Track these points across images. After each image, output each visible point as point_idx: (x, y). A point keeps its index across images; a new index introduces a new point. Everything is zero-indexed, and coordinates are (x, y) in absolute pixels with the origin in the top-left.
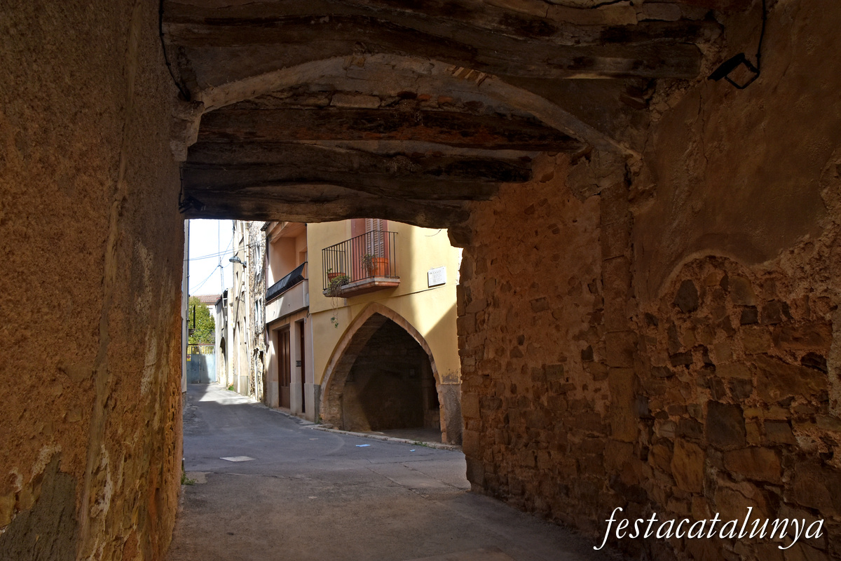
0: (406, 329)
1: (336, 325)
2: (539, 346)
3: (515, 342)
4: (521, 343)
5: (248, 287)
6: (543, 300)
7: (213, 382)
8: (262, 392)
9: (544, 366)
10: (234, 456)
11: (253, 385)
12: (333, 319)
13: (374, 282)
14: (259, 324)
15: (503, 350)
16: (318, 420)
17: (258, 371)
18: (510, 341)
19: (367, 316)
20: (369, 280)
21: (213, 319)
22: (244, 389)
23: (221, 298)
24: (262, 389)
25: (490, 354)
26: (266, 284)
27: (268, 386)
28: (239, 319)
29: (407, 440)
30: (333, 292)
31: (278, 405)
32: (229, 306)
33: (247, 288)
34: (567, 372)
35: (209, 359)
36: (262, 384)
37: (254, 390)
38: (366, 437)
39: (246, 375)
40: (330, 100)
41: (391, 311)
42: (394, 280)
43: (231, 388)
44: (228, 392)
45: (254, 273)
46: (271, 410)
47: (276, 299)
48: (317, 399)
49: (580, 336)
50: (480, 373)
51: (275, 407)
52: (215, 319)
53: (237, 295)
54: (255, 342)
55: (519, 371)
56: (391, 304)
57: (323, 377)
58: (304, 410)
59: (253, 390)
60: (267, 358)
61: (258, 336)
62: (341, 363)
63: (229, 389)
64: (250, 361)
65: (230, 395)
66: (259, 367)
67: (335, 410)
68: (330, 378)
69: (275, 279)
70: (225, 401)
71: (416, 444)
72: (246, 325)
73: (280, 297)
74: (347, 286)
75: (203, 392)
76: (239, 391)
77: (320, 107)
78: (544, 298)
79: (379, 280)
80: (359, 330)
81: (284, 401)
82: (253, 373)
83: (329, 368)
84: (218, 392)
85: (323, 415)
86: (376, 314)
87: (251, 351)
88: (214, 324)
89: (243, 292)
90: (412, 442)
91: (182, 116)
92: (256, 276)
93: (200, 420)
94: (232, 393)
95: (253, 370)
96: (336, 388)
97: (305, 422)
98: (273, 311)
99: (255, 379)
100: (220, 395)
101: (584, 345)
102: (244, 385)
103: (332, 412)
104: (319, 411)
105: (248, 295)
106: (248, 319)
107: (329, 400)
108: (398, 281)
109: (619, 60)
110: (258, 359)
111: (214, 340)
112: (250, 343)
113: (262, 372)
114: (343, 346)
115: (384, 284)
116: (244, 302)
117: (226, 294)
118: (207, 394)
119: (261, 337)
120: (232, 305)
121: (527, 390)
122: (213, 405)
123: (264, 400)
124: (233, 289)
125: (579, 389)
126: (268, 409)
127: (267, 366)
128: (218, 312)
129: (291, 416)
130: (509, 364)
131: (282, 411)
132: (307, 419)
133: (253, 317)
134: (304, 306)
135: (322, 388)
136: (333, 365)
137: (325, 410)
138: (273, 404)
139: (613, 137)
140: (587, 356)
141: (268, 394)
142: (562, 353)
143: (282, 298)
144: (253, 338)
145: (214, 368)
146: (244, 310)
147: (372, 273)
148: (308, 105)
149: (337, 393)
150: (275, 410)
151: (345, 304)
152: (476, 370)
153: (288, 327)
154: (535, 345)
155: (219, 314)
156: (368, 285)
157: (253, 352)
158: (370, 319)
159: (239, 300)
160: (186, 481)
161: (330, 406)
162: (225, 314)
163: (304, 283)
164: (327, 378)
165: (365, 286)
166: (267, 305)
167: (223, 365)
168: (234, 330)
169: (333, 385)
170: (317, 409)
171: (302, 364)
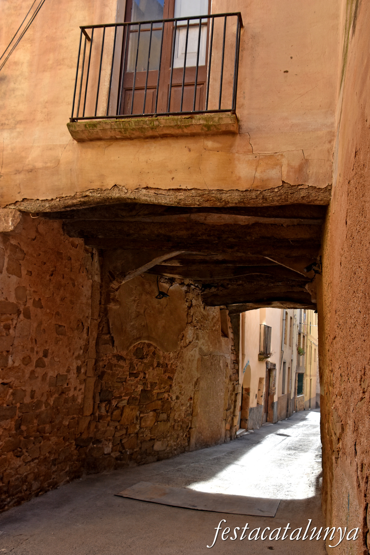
2: (58, 360)
3: (41, 354)
4: (45, 355)
6: (63, 328)
9: (57, 375)
15: (30, 359)
18: (37, 353)
34: (69, 379)
49: (78, 358)
55: (40, 379)
78: (64, 327)
101: (79, 363)
121: (42, 395)
125: (72, 389)
130: (32, 372)
140: (79, 369)
142: (69, 367)
154: (57, 359)
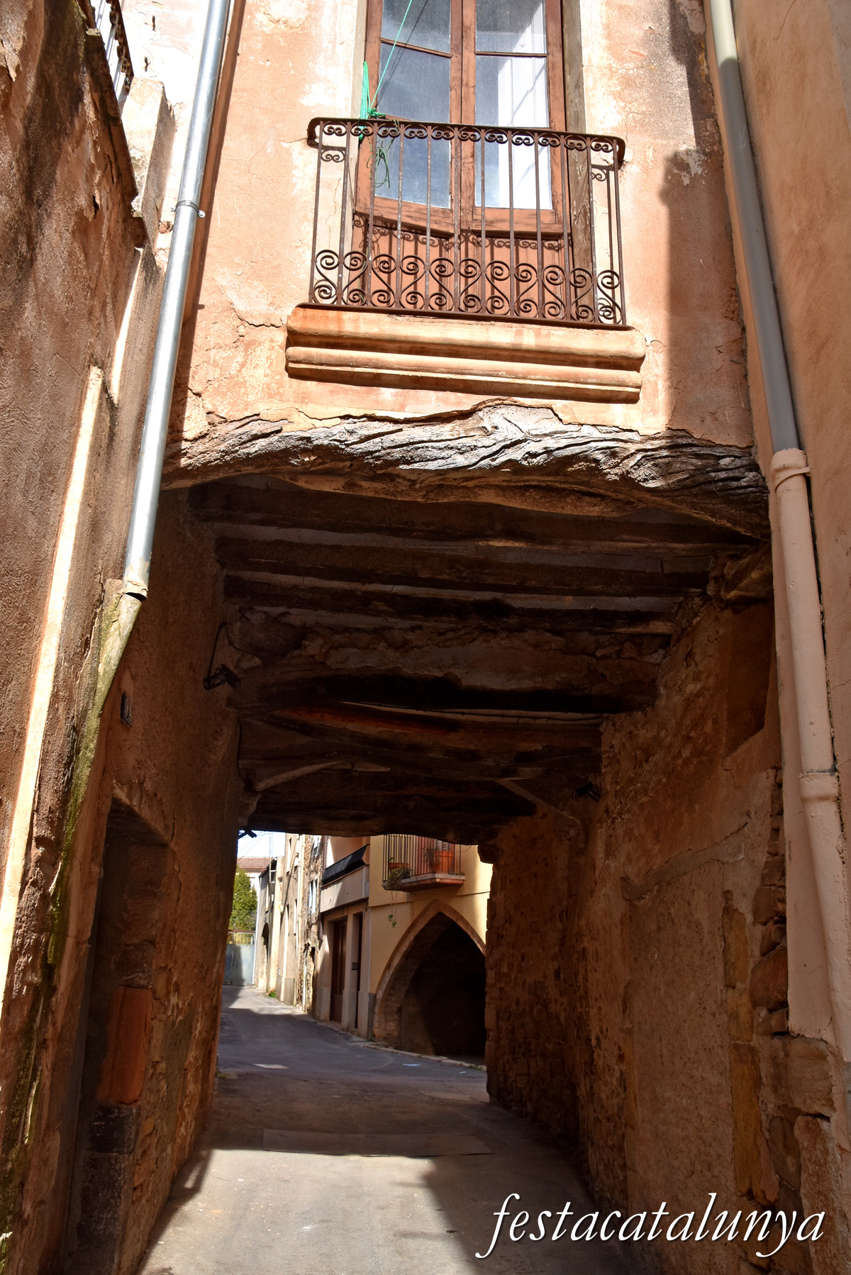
0: (469, 933)
1: (394, 924)
2: (532, 963)
3: (519, 958)
4: (523, 959)
5: (303, 861)
6: (536, 923)
7: (248, 984)
8: (311, 1000)
9: (535, 982)
10: (267, 1064)
11: (300, 991)
12: (391, 916)
13: (435, 878)
14: (314, 911)
15: (513, 965)
16: (371, 1037)
17: (308, 973)
18: (517, 957)
19: (430, 915)
20: (430, 876)
21: (254, 893)
22: (289, 996)
23: (268, 869)
24: (311, 997)
25: (505, 969)
26: (324, 862)
27: (318, 993)
28: (289, 902)
29: (462, 1063)
30: (392, 885)
31: (328, 1018)
32: (277, 881)
33: (301, 862)
34: (547, 987)
35: (245, 952)
36: (311, 990)
37: (301, 997)
38: (419, 1057)
39: (292, 977)
40: (353, 766)
41: (455, 912)
42: (458, 877)
43: (273, 994)
44: (267, 1000)
45: (311, 844)
46: (319, 1024)
47: (334, 883)
48: (371, 1011)
49: (554, 957)
50: (498, 986)
51: (324, 1021)
52: (258, 895)
53: (288, 869)
54: (307, 934)
55: (521, 985)
56: (454, 904)
57: (380, 984)
58: (356, 1027)
59: (300, 999)
60: (319, 956)
61: (310, 927)
62: (401, 970)
63: (270, 995)
64: (299, 958)
65: (270, 1003)
66: (310, 968)
67: (392, 1026)
68: (387, 987)
69: (335, 857)
70: (262, 1010)
71: (471, 1067)
72: (297, 910)
73: (338, 882)
74: (407, 880)
75: (234, 997)
76: (282, 999)
77: (346, 771)
78: (538, 921)
79: (441, 877)
80: (422, 931)
81: (335, 1015)
82: (301, 975)
83: (387, 974)
84: (255, 999)
85: (376, 1031)
86: (440, 914)
87: (300, 946)
88: (255, 902)
89: (296, 867)
90: (467, 1065)
91: (246, 801)
92: (313, 850)
93: (231, 1028)
94: (273, 1000)
95: (301, 971)
96: (394, 999)
97: (355, 1038)
98: (330, 898)
99: (304, 983)
100: (257, 1003)
101: (556, 965)
102: (289, 991)
103: (388, 1028)
104: (372, 1026)
105: (302, 871)
106: (300, 902)
107: (385, 1012)
108: (463, 878)
109: (535, 769)
110: (309, 957)
111: (255, 924)
112: (299, 935)
113: (312, 974)
114: (404, 948)
115: (446, 881)
116: (296, 879)
117: (274, 864)
118: (239, 1000)
119: (314, 928)
120: (281, 880)
121: (525, 1003)
122: (246, 1013)
123: (313, 1010)
124: (284, 858)
125: (553, 1002)
126: (315, 1023)
127: (319, 967)
128: (263, 887)
129: (341, 1032)
130: (516, 977)
131: (332, 1025)
132: (359, 1036)
133: (306, 900)
134: (363, 897)
135: (378, 997)
136: (391, 971)
137: (379, 1025)
138: (322, 1017)
139: (557, 807)
140: (557, 974)
141: (317, 1003)
142: (544, 971)
143: (340, 884)
144: (304, 929)
145: (251, 966)
146: (295, 891)
147: (434, 867)
148: (336, 770)
149: (396, 1005)
150: (324, 1024)
151: (408, 899)
152: (495, 983)
153: (345, 919)
154: (530, 962)
155: (264, 891)
156: (429, 881)
157: (303, 947)
158: (433, 919)
159: (290, 876)
160: (219, 1075)
161: (386, 1020)
162: (272, 892)
163: (365, 869)
164: (384, 986)
165: (426, 882)
166: (323, 889)
167: (263, 962)
168: (282, 915)
169: (390, 995)
170: (370, 1024)
171: (357, 967)
